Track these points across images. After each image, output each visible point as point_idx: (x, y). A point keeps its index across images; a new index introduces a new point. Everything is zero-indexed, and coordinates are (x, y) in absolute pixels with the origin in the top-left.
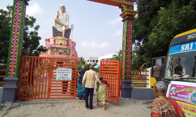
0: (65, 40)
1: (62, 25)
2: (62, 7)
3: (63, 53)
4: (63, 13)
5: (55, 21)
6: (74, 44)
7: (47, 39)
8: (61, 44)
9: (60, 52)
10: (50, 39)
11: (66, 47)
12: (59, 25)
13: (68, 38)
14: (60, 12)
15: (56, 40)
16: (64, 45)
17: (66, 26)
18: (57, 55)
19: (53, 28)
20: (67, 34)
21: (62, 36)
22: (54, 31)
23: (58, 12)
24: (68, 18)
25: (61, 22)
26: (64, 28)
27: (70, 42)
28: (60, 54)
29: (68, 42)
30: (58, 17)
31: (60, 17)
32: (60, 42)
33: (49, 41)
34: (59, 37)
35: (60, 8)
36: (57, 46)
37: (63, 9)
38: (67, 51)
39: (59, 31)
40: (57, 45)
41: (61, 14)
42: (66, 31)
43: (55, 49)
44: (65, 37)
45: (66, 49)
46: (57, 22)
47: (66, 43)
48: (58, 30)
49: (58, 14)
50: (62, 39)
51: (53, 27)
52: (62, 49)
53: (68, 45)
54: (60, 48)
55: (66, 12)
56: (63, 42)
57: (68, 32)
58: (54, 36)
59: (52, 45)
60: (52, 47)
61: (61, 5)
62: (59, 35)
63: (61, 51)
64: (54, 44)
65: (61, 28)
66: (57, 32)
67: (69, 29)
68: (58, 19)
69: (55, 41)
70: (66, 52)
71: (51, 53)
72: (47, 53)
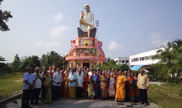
0: (91, 40)
1: (87, 25)
2: (86, 7)
3: (89, 54)
4: (88, 13)
6: (100, 44)
7: (73, 41)
8: (87, 44)
9: (86, 53)
10: (75, 41)
11: (91, 47)
12: (83, 26)
13: (94, 37)
14: (85, 12)
15: (82, 41)
16: (89, 46)
17: (91, 26)
18: (83, 56)
19: (78, 29)
20: (92, 33)
22: (80, 32)
23: (83, 12)
24: (93, 17)
25: (86, 22)
26: (89, 28)
27: (96, 42)
28: (86, 55)
29: (94, 41)
30: (82, 17)
31: (84, 17)
32: (85, 42)
33: (75, 43)
34: (84, 38)
35: (84, 8)
36: (82, 47)
37: (88, 8)
39: (85, 31)
40: (82, 45)
41: (85, 14)
42: (91, 31)
43: (81, 50)
44: (90, 37)
45: (92, 49)
46: (82, 23)
47: (92, 43)
48: (83, 31)
49: (83, 14)
50: (87, 39)
51: (78, 28)
52: (88, 50)
53: (93, 45)
54: (85, 49)
55: (90, 12)
56: (88, 43)
57: (93, 31)
58: (79, 37)
59: (77, 46)
60: (78, 48)
61: (85, 5)
62: (84, 36)
63: (86, 51)
64: (80, 45)
65: (86, 28)
66: (83, 33)
67: (94, 28)
69: (80, 41)
70: (92, 52)
71: (77, 55)
72: (73, 54)
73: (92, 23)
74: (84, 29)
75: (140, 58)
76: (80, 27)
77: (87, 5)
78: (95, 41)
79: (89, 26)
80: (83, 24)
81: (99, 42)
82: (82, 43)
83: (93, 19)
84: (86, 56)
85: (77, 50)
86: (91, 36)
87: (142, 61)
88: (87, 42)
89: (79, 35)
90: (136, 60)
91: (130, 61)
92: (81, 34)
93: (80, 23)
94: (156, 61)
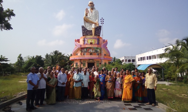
0: (95, 38)
1: (91, 23)
2: (90, 4)
3: (94, 54)
4: (92, 11)
5: (84, 20)
6: (105, 42)
7: (77, 39)
8: (91, 43)
9: (90, 52)
10: (79, 40)
11: (96, 46)
12: (88, 24)
13: (99, 36)
14: (89, 10)
15: (86, 40)
16: (94, 45)
17: (96, 24)
18: (88, 56)
19: (82, 28)
20: (97, 32)
21: (92, 35)
22: (84, 31)
23: (87, 9)
24: (97, 15)
25: (90, 20)
26: (93, 26)
27: (101, 41)
28: (91, 54)
29: (98, 40)
30: (86, 15)
31: (88, 14)
32: (90, 41)
33: (79, 42)
34: (88, 37)
35: (88, 5)
36: (87, 46)
37: (92, 6)
38: (98, 50)
39: (89, 30)
40: (87, 44)
41: (90, 11)
42: (96, 29)
43: (85, 50)
45: (97, 48)
46: (86, 20)
47: (96, 42)
48: (88, 29)
49: (87, 12)
50: (91, 38)
51: (82, 26)
52: (93, 49)
53: (98, 44)
54: (90, 48)
55: (95, 9)
56: (93, 42)
57: (98, 29)
58: (83, 36)
59: (81, 45)
60: (82, 47)
61: (90, 2)
62: (89, 34)
63: (91, 51)
64: (84, 44)
65: (91, 26)
66: (87, 32)
67: (99, 26)
68: (87, 17)
69: (84, 40)
70: (96, 51)
71: (81, 54)
72: (77, 54)
73: (97, 21)
74: (88, 27)
75: (147, 57)
76: (85, 25)
77: (92, 2)
78: (100, 39)
79: (93, 24)
80: (87, 22)
81: (104, 41)
82: (86, 42)
83: (97, 17)
84: (91, 56)
85: (82, 49)
86: (95, 35)
87: (149, 60)
88: (91, 41)
89: (83, 33)
90: (142, 59)
91: (137, 60)
92: (86, 32)
93: (84, 22)
94: (164, 60)
